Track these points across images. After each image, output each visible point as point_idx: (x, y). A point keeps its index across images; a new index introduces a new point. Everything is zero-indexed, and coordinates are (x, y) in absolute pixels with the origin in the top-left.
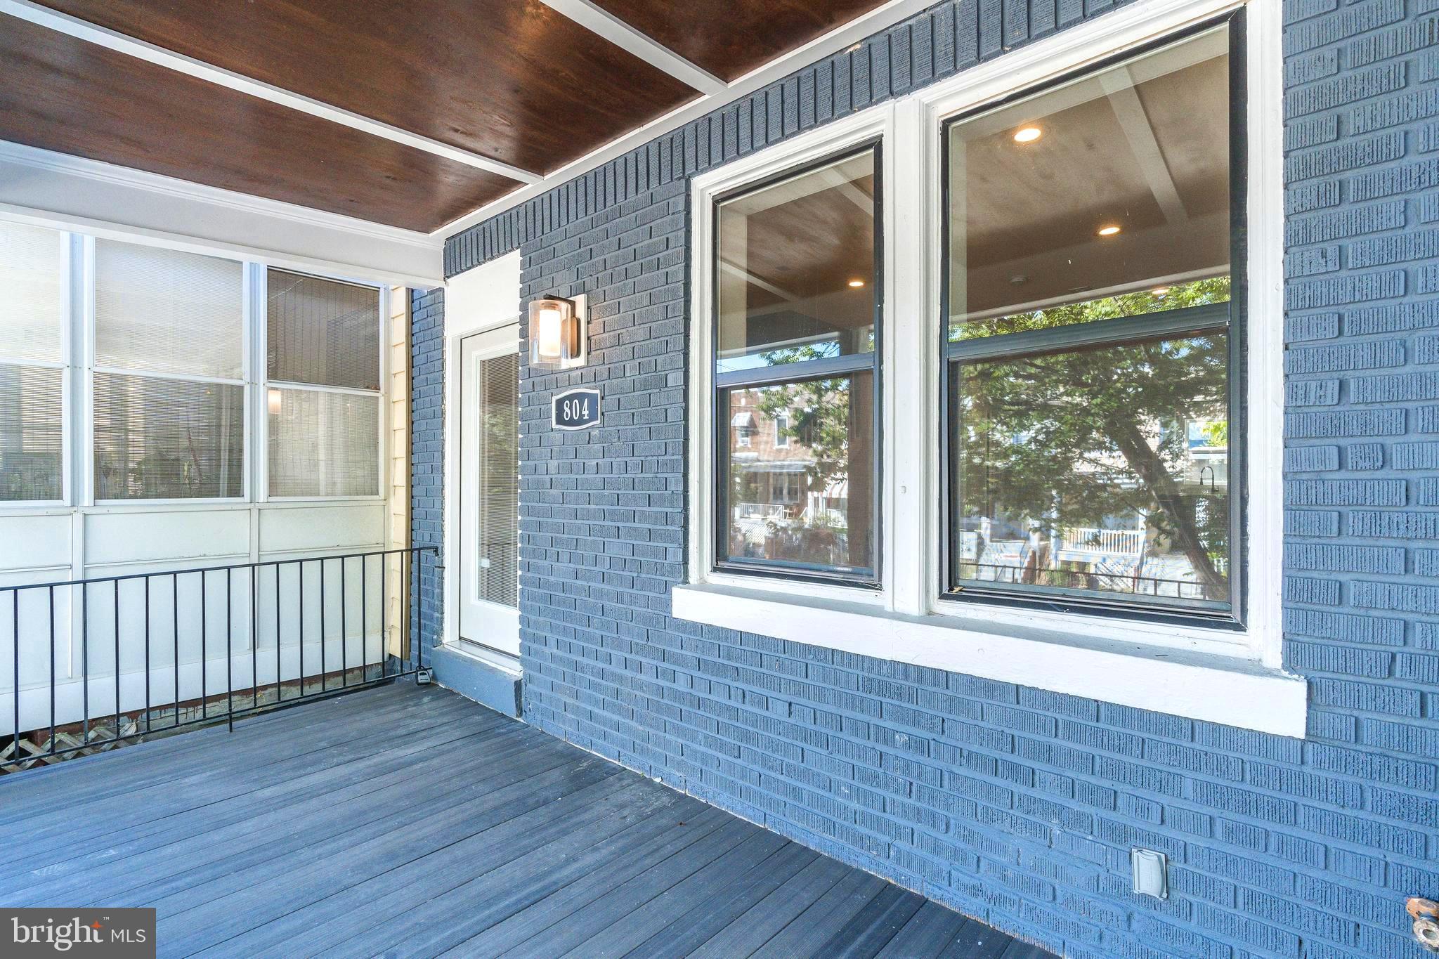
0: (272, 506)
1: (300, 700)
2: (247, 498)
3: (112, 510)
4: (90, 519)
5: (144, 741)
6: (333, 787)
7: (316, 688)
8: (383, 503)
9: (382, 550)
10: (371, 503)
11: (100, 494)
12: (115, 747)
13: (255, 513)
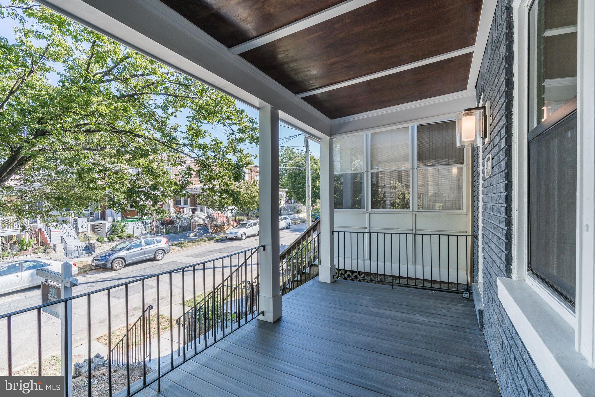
0: (419, 213)
1: (430, 288)
2: (411, 210)
3: (375, 212)
4: (371, 215)
5: (382, 284)
6: (387, 317)
7: (437, 286)
8: (466, 213)
9: (466, 234)
10: (460, 213)
11: (373, 208)
12: (375, 283)
13: (414, 215)
